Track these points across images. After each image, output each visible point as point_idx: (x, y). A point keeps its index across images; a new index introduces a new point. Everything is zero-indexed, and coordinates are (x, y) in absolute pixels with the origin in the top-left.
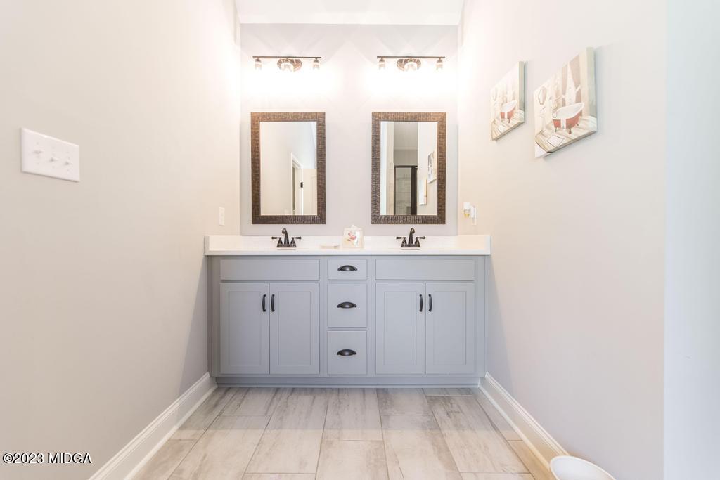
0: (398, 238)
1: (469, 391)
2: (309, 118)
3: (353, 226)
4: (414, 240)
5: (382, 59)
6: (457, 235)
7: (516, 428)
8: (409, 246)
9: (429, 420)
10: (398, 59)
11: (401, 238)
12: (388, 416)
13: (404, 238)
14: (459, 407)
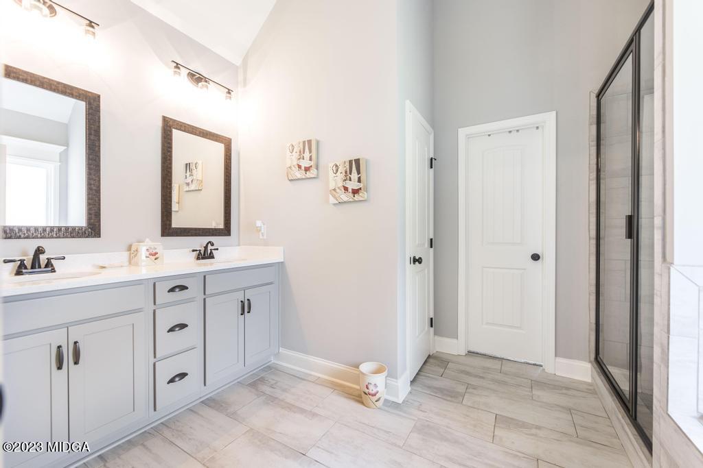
0: (193, 251)
1: (269, 368)
2: (72, 95)
3: (147, 240)
4: (209, 251)
5: (177, 66)
6: (239, 245)
7: (313, 373)
8: (203, 258)
9: (264, 397)
10: (189, 71)
11: (197, 250)
12: (235, 413)
13: (200, 250)
14: (273, 380)
